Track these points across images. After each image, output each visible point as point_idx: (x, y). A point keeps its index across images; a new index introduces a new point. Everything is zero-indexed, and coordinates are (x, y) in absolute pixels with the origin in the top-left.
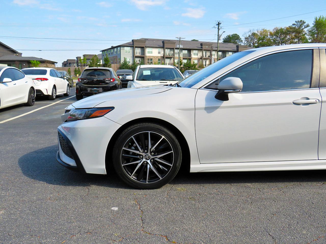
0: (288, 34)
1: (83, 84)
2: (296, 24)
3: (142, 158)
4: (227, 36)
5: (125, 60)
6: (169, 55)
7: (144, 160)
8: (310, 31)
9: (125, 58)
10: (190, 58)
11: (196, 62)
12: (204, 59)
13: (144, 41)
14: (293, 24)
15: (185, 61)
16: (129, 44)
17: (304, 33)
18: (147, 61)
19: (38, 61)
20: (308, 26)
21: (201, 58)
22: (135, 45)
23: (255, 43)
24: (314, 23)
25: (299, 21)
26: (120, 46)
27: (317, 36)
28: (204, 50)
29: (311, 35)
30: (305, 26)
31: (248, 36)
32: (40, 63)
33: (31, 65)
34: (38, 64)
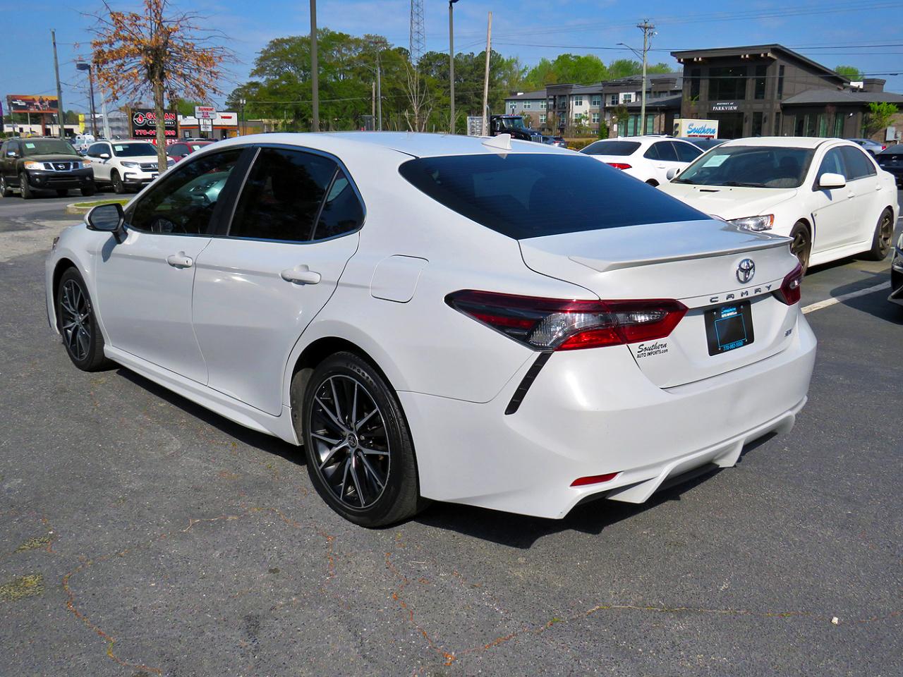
32: (897, 110)
33: (871, 116)
34: (890, 112)
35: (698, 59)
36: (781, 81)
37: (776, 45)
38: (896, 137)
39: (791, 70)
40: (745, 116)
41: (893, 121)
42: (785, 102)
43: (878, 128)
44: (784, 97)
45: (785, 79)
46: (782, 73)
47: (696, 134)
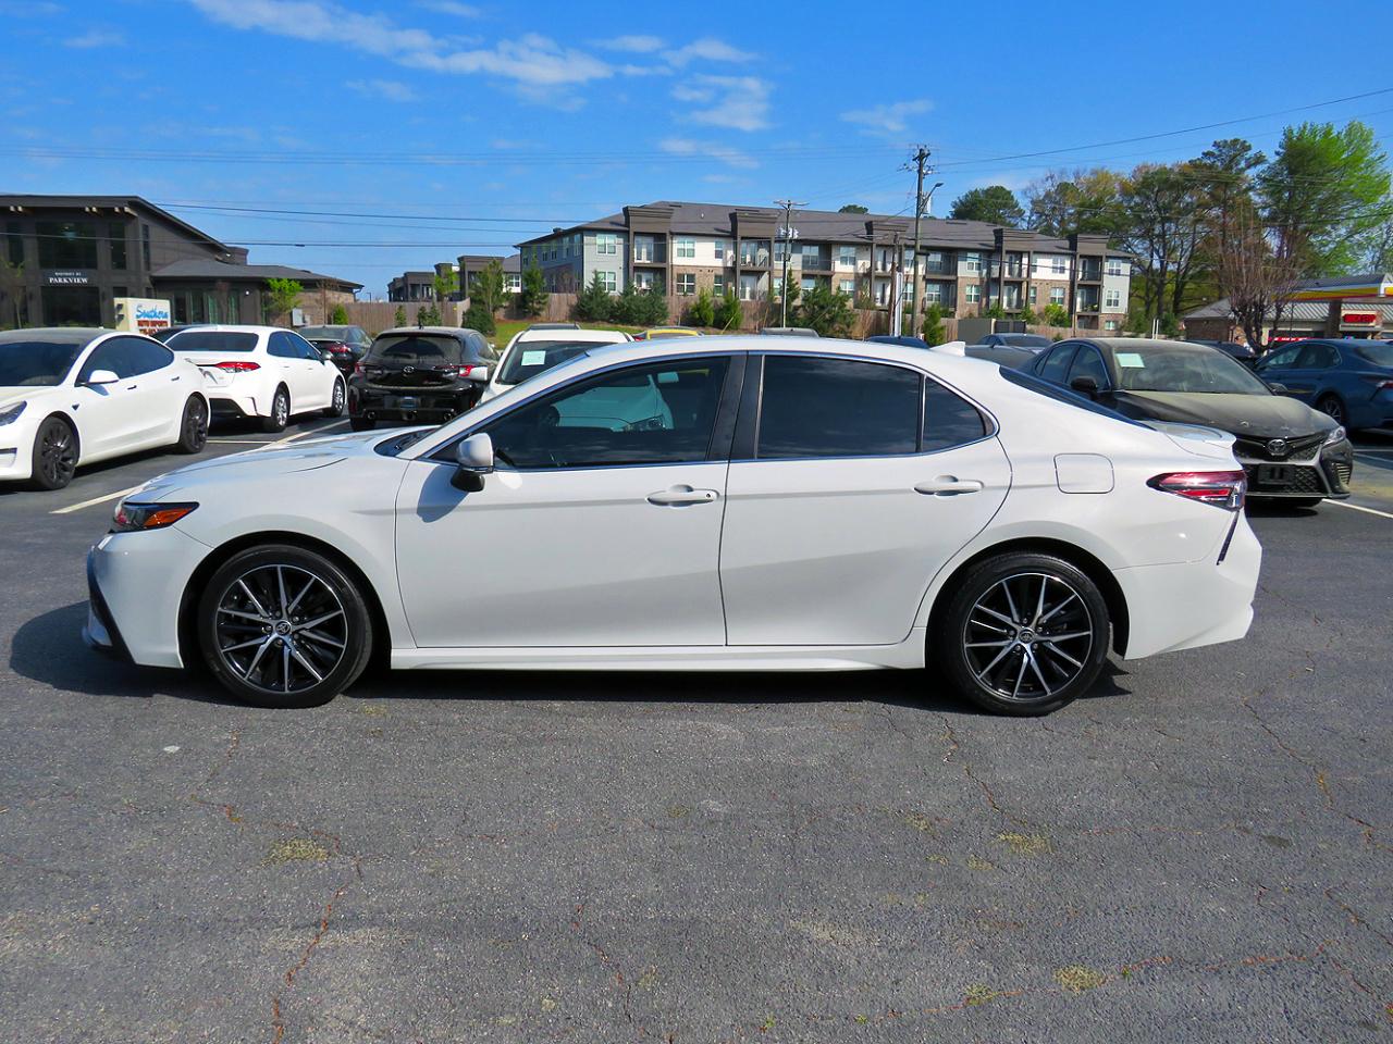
0: (1185, 189)
1: (371, 381)
2: (1217, 153)
3: (271, 632)
4: (967, 196)
5: (596, 279)
6: (754, 264)
7: (275, 635)
8: (1265, 180)
9: (596, 273)
10: (826, 273)
11: (848, 287)
12: (878, 278)
13: (665, 211)
14: (1203, 154)
15: (810, 285)
16: (612, 223)
17: (1244, 187)
18: (675, 283)
19: (296, 280)
20: (1259, 160)
21: (868, 275)
22: (633, 228)
23: (1070, 221)
24: (1281, 151)
25: (1226, 142)
26: (581, 231)
27: (1290, 197)
28: (878, 246)
29: (1271, 194)
30: (1247, 160)
31: (1042, 193)
32: (301, 288)
33: (270, 294)
34: (293, 291)
35: (16, 208)
36: (146, 245)
37: (136, 197)
38: (304, 322)
39: (157, 233)
40: (101, 292)
41: (300, 302)
42: (155, 274)
43: (281, 310)
44: (153, 267)
45: (151, 244)
46: (147, 235)
47: (146, 319)
